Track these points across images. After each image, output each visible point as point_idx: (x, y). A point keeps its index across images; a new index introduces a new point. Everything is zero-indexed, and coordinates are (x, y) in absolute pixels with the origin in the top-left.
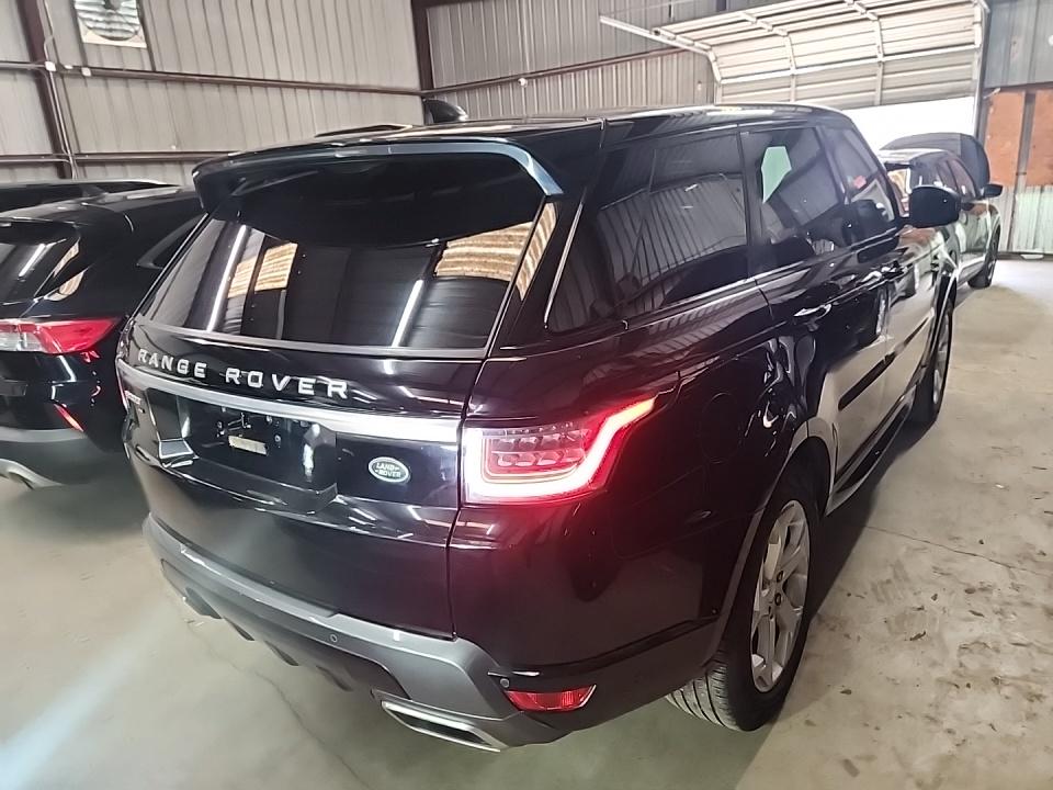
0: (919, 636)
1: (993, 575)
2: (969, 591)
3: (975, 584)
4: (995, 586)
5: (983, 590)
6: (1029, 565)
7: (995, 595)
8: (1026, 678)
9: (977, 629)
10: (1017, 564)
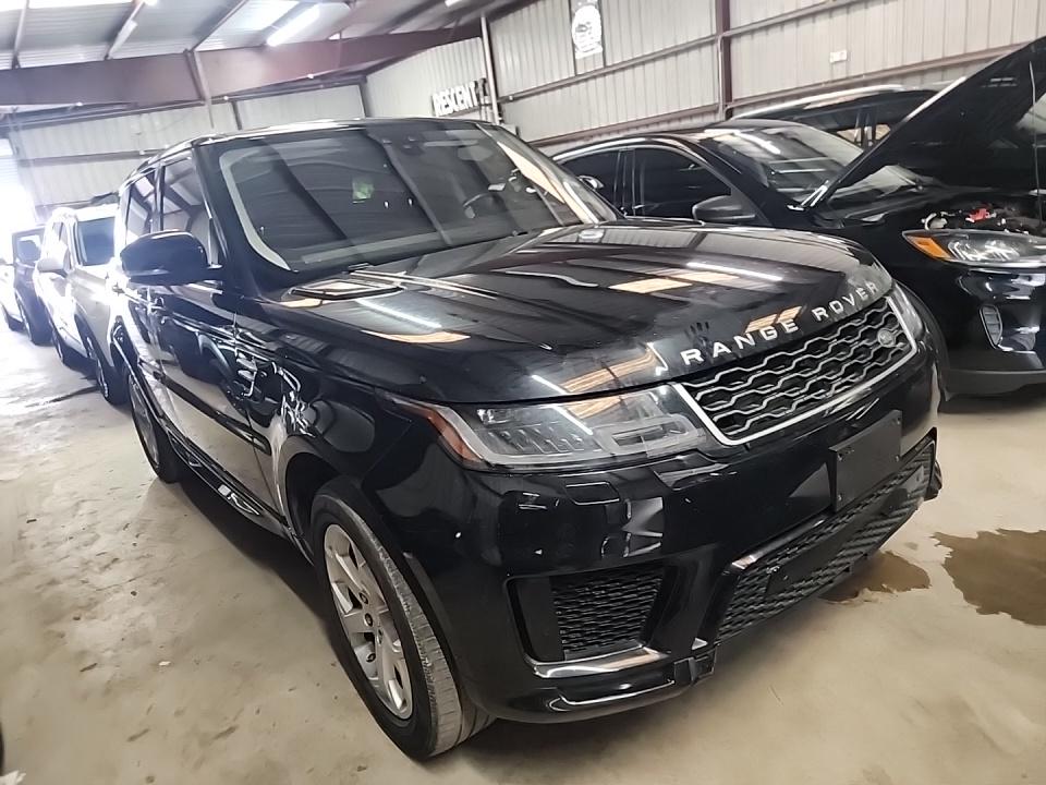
0: (126, 526)
1: (107, 579)
2: (116, 560)
3: (116, 565)
4: (100, 573)
5: (107, 566)
6: (83, 602)
7: (96, 569)
8: (55, 548)
9: (96, 548)
10: (93, 596)
